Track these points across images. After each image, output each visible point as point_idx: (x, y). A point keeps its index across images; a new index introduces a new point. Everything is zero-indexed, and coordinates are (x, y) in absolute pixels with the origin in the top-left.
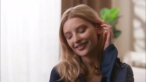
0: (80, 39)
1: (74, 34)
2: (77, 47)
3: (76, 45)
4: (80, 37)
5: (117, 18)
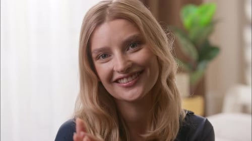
2: (117, 81)
4: (129, 61)
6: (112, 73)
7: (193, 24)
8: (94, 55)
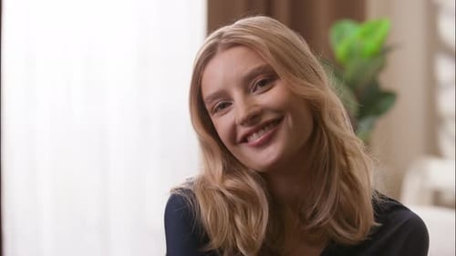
0: (257, 109)
1: (237, 95)
3: (242, 131)
4: (256, 106)
5: (383, 52)
6: (234, 129)
7: (351, 54)
8: (208, 107)
